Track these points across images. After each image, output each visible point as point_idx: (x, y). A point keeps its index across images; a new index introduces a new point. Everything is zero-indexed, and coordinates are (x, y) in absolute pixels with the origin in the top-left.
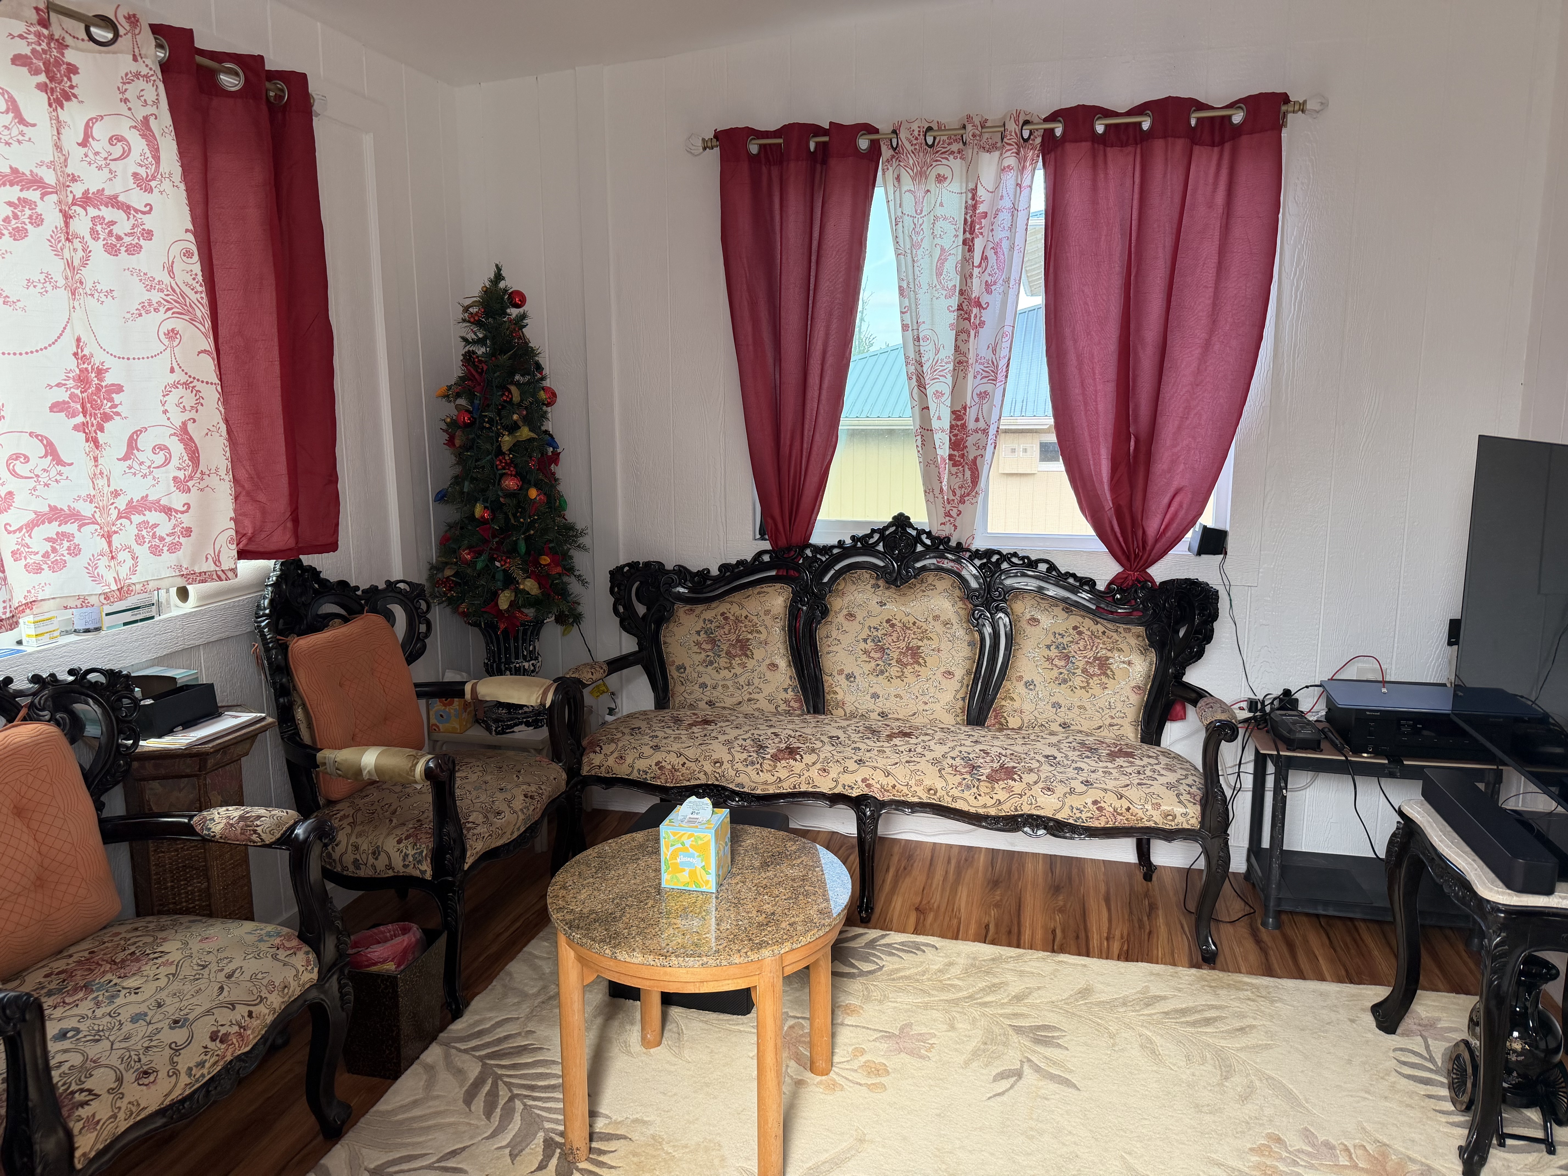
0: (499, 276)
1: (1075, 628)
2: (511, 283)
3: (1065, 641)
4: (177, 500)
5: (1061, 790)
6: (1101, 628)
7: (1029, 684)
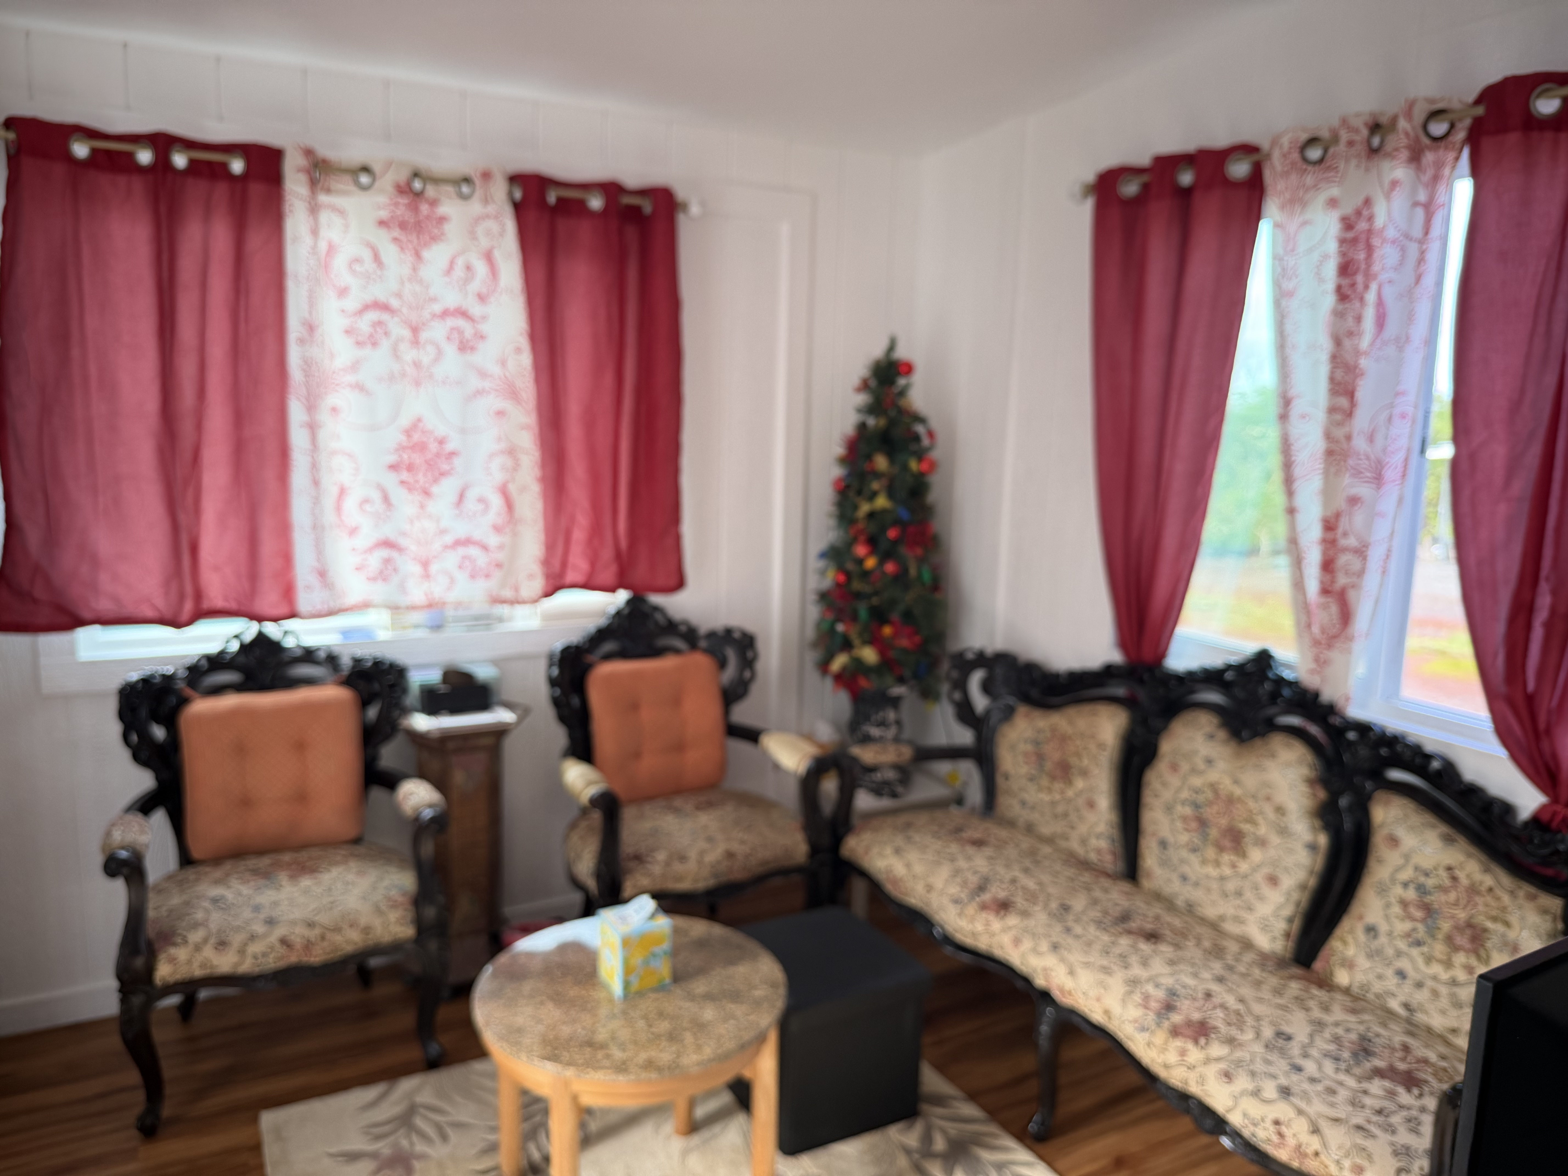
0: (892, 347)
1: (1449, 869)
2: (902, 353)
3: (1430, 882)
4: (493, 540)
5: (1243, 1082)
6: (1488, 881)
7: (1371, 930)
